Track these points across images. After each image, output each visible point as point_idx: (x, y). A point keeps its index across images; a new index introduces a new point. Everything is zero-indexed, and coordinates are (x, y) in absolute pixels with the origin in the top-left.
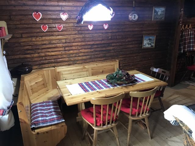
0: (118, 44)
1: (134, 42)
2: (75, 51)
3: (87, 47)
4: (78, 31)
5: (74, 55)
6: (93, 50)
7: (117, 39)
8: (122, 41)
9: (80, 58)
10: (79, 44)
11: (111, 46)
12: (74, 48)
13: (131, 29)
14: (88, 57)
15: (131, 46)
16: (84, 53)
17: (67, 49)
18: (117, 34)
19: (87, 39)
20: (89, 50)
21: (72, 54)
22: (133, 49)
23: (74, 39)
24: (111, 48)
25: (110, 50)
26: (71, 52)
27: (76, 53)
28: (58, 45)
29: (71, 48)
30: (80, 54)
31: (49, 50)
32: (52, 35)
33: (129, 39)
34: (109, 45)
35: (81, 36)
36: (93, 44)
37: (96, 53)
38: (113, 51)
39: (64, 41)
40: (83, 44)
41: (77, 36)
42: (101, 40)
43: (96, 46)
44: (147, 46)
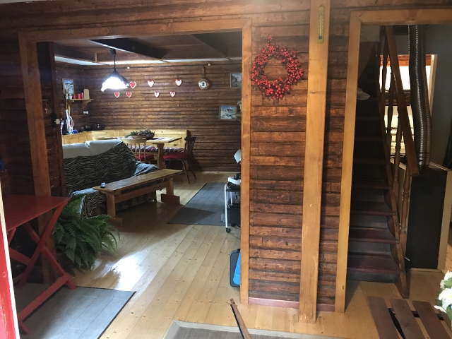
0: (188, 113)
1: (207, 112)
2: (143, 117)
3: (153, 113)
4: (146, 98)
5: (141, 120)
6: (160, 117)
7: (186, 107)
8: (192, 109)
9: (147, 124)
10: (147, 110)
11: (180, 115)
12: (141, 113)
13: (203, 98)
14: (155, 123)
15: (204, 116)
16: (151, 119)
17: (135, 113)
18: (186, 102)
19: (154, 106)
20: (156, 117)
21: (140, 119)
22: (207, 120)
23: (142, 105)
24: (181, 116)
25: (179, 118)
26: (139, 117)
27: (144, 119)
28: (128, 110)
29: (139, 113)
30: (148, 120)
31: (120, 114)
32: (123, 101)
33: (202, 109)
34: (177, 113)
35: (148, 102)
36: (161, 111)
37: (164, 120)
38: (182, 120)
39: (133, 106)
40: (150, 110)
41: (144, 102)
42: (169, 108)
43: (163, 113)
44: (226, 117)
